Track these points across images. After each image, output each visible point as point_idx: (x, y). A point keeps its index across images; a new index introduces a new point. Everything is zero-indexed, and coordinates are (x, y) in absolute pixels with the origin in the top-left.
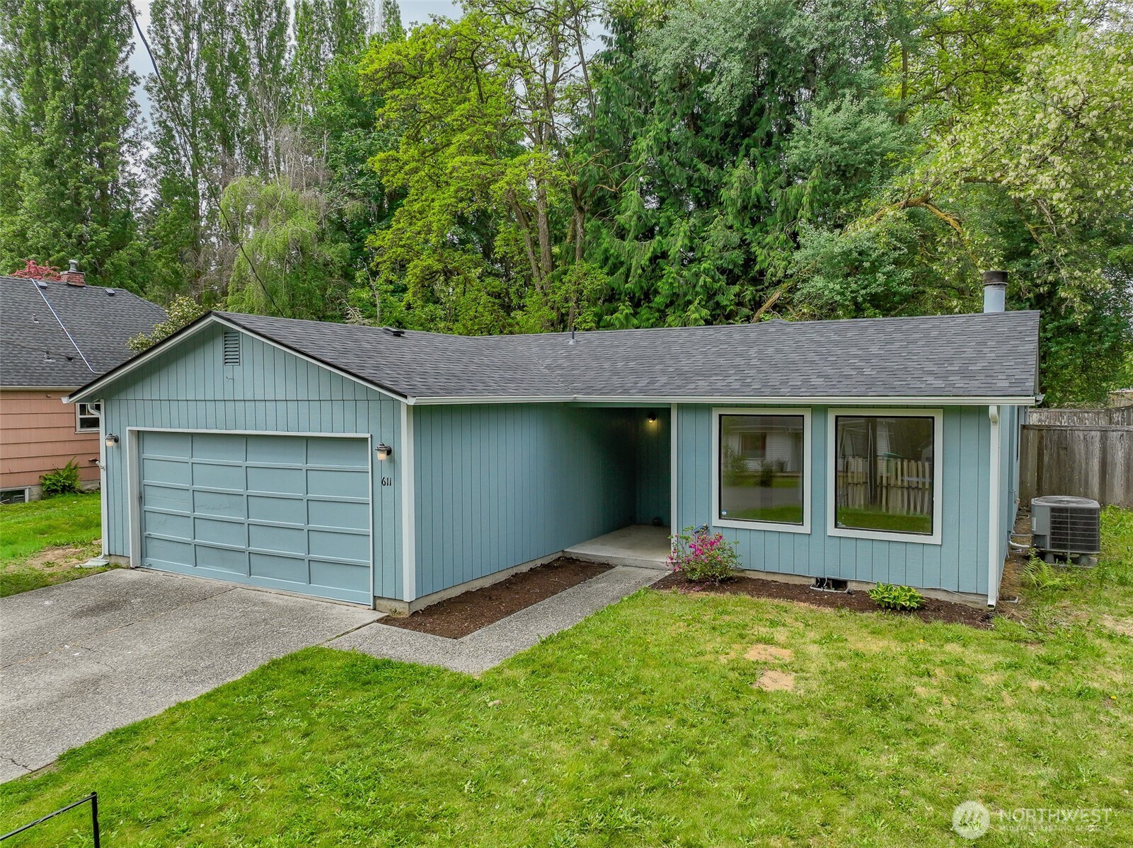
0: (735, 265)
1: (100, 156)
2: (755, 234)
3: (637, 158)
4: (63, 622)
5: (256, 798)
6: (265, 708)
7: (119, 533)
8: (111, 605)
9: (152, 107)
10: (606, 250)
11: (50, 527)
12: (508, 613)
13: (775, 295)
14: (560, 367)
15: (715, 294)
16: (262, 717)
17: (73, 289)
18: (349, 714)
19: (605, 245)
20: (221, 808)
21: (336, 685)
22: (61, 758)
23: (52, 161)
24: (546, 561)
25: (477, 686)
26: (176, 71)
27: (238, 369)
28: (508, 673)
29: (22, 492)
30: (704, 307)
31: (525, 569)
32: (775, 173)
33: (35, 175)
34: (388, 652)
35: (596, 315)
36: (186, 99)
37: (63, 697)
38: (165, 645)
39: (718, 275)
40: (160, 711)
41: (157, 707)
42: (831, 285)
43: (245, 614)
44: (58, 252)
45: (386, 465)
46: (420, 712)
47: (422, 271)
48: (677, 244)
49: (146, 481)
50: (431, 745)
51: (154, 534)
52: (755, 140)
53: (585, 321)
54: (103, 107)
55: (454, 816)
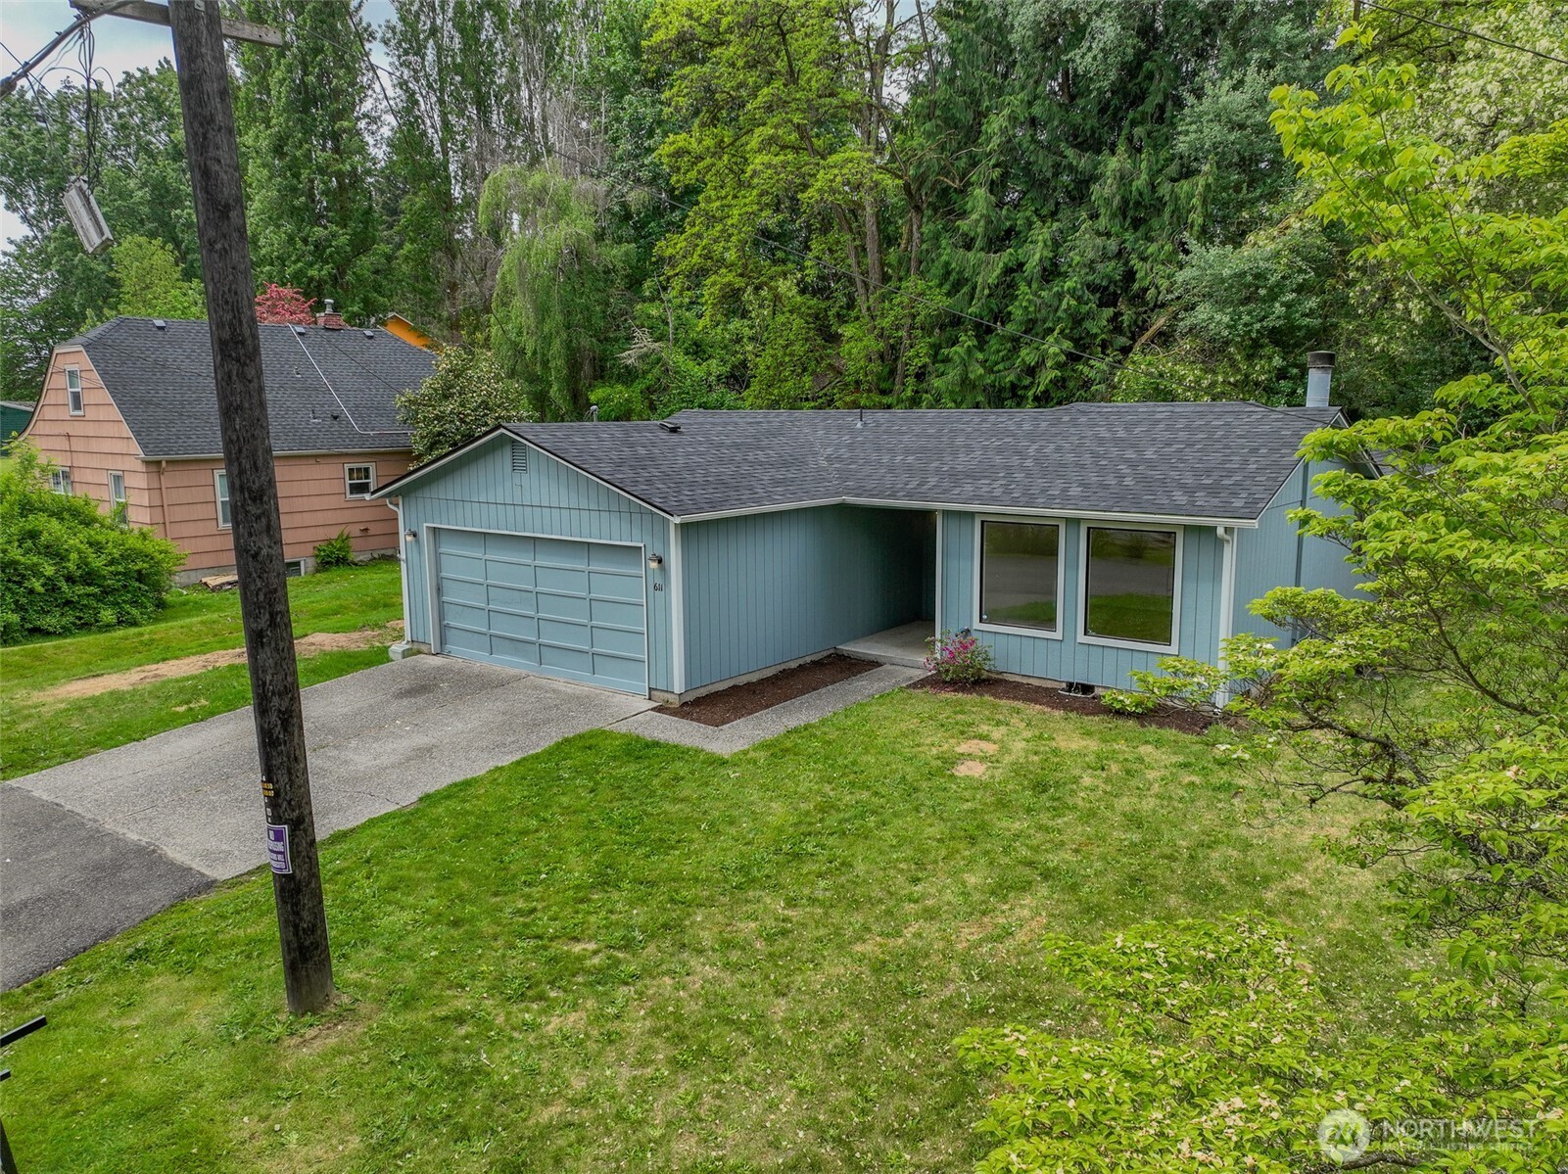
0: (1111, 280)
1: (335, 137)
2: (1136, 240)
3: (989, 140)
4: (388, 701)
5: (559, 825)
6: (561, 772)
7: (420, 621)
8: (422, 688)
9: (391, 64)
10: (947, 264)
11: (341, 606)
12: (767, 707)
13: (1160, 322)
14: (839, 459)
15: (1083, 319)
16: (560, 778)
17: (330, 333)
18: (624, 778)
19: (944, 258)
20: (537, 831)
21: (615, 758)
22: (421, 799)
23: (281, 147)
24: (815, 658)
25: (724, 763)
26: (417, 16)
27: (525, 477)
28: (752, 754)
29: (298, 564)
30: (1067, 337)
31: (794, 665)
32: (1166, 160)
33: (264, 166)
34: (659, 735)
35: (932, 346)
36: (430, 54)
37: (409, 760)
38: (477, 723)
39: (1087, 295)
40: (483, 772)
41: (480, 768)
42: (1218, 317)
43: (539, 700)
44: (295, 262)
45: (657, 572)
46: (677, 779)
47: (721, 289)
48: (1035, 254)
49: (443, 574)
50: (682, 800)
51: (452, 624)
52: (1144, 113)
53: (917, 355)
54: (336, 76)
55: (692, 841)
